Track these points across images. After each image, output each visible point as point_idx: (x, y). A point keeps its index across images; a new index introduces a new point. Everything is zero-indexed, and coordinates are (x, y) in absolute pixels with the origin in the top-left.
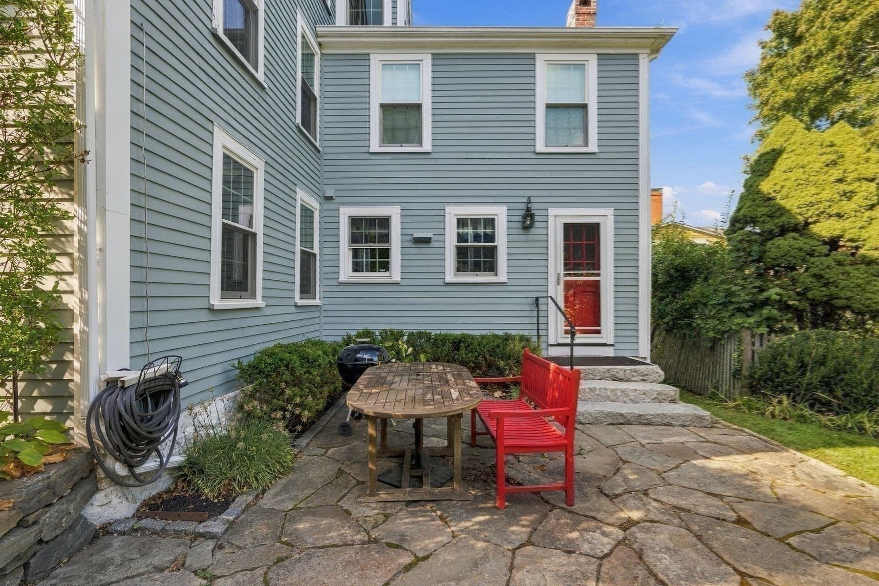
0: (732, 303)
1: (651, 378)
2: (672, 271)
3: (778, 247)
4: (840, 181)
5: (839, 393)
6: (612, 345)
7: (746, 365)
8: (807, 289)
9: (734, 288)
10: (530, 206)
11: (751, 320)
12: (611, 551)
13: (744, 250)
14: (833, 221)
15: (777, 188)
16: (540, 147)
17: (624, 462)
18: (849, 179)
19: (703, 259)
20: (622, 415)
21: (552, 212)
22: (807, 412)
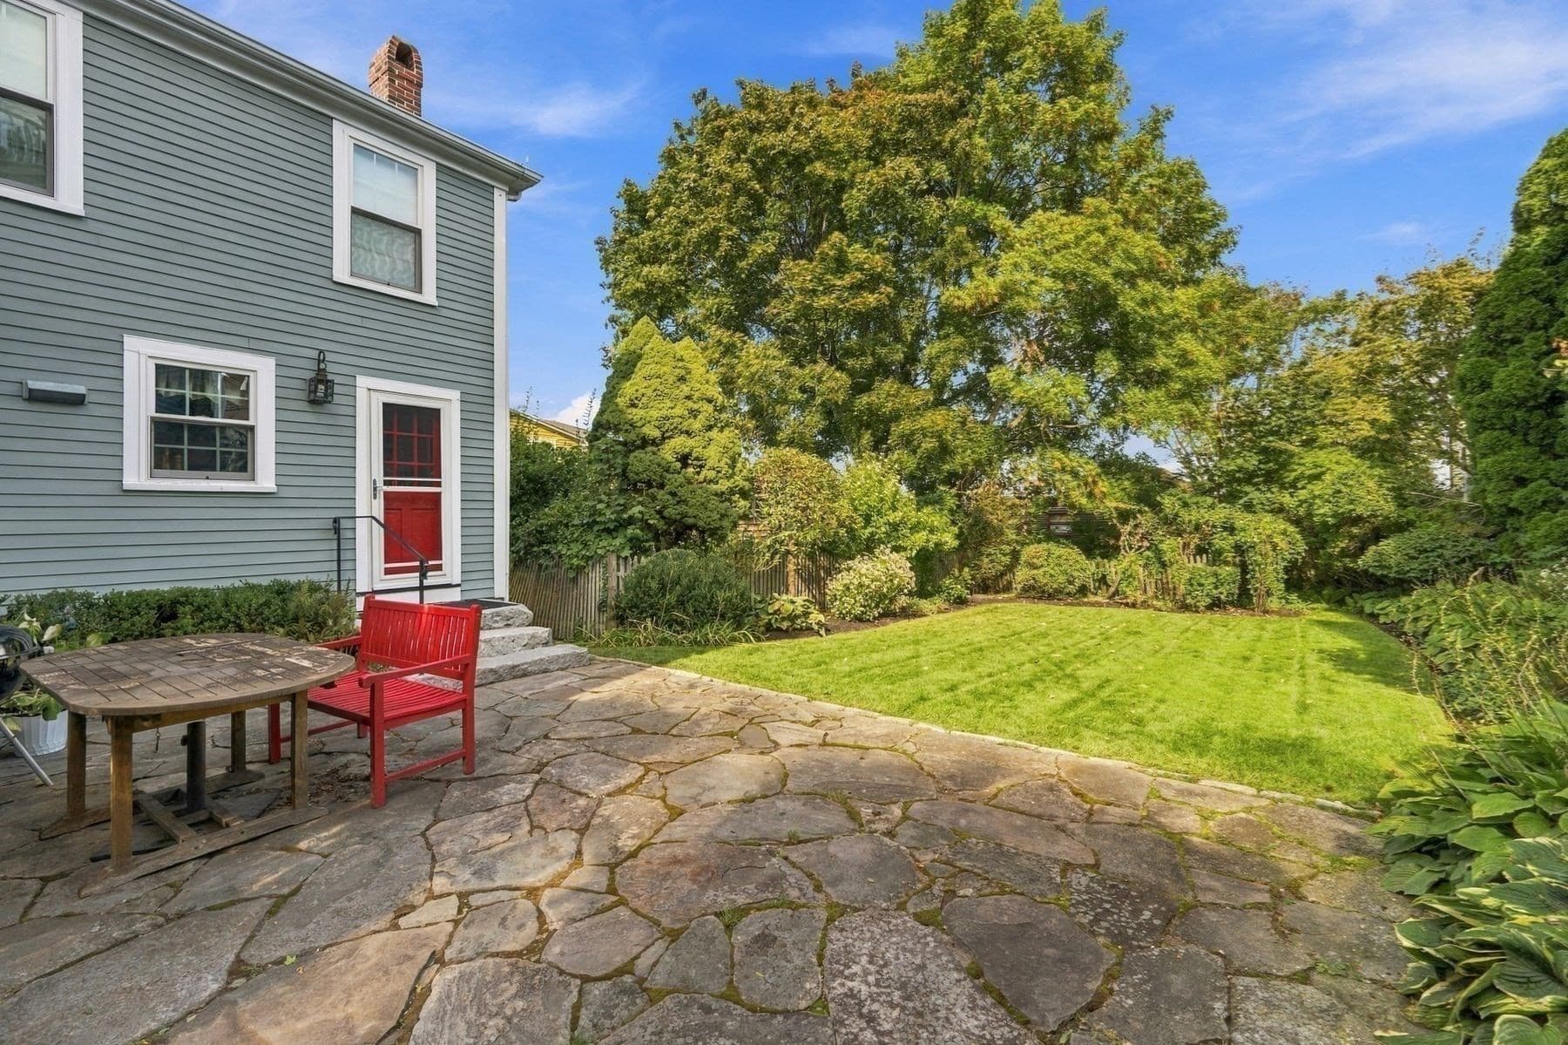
0: (597, 523)
1: (518, 621)
2: (524, 482)
3: (641, 461)
4: (688, 398)
5: (691, 610)
6: (459, 585)
7: (612, 594)
8: (664, 507)
9: (600, 506)
10: (322, 366)
11: (617, 542)
12: (533, 792)
13: (608, 461)
14: (683, 438)
15: (639, 394)
16: (341, 273)
17: (511, 718)
18: (695, 398)
19: (560, 467)
20: (491, 671)
21: (363, 382)
22: (668, 634)
